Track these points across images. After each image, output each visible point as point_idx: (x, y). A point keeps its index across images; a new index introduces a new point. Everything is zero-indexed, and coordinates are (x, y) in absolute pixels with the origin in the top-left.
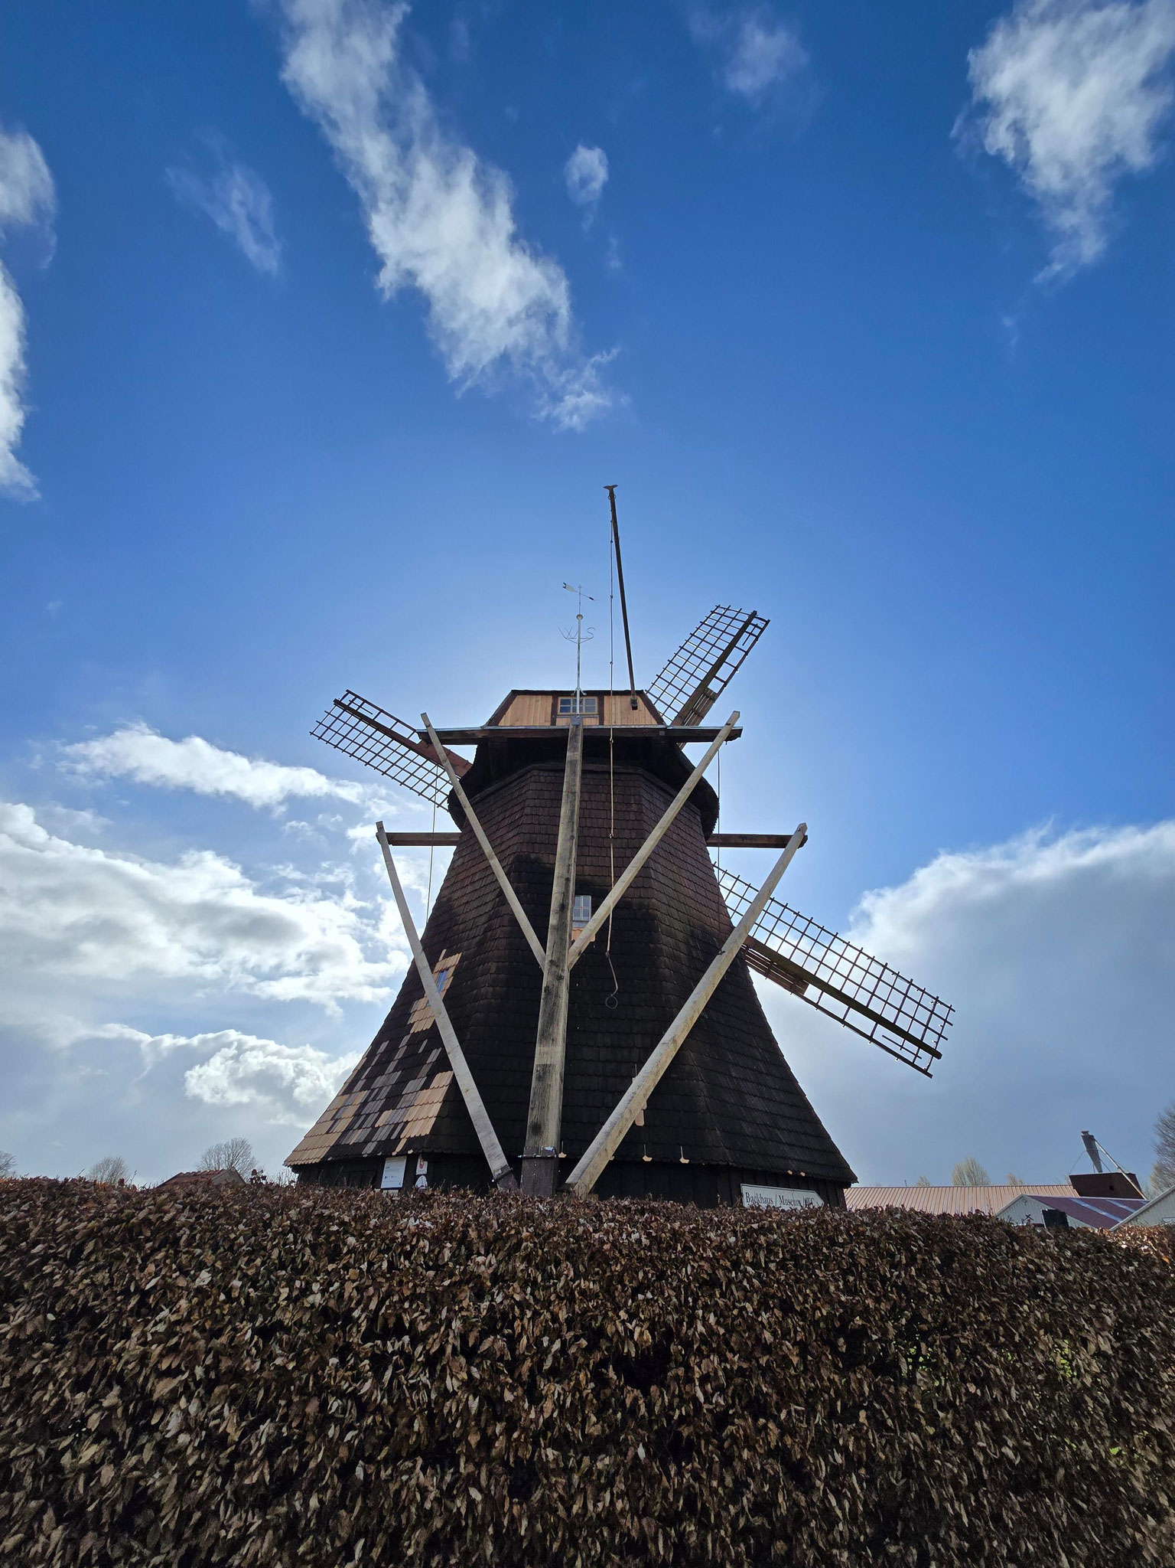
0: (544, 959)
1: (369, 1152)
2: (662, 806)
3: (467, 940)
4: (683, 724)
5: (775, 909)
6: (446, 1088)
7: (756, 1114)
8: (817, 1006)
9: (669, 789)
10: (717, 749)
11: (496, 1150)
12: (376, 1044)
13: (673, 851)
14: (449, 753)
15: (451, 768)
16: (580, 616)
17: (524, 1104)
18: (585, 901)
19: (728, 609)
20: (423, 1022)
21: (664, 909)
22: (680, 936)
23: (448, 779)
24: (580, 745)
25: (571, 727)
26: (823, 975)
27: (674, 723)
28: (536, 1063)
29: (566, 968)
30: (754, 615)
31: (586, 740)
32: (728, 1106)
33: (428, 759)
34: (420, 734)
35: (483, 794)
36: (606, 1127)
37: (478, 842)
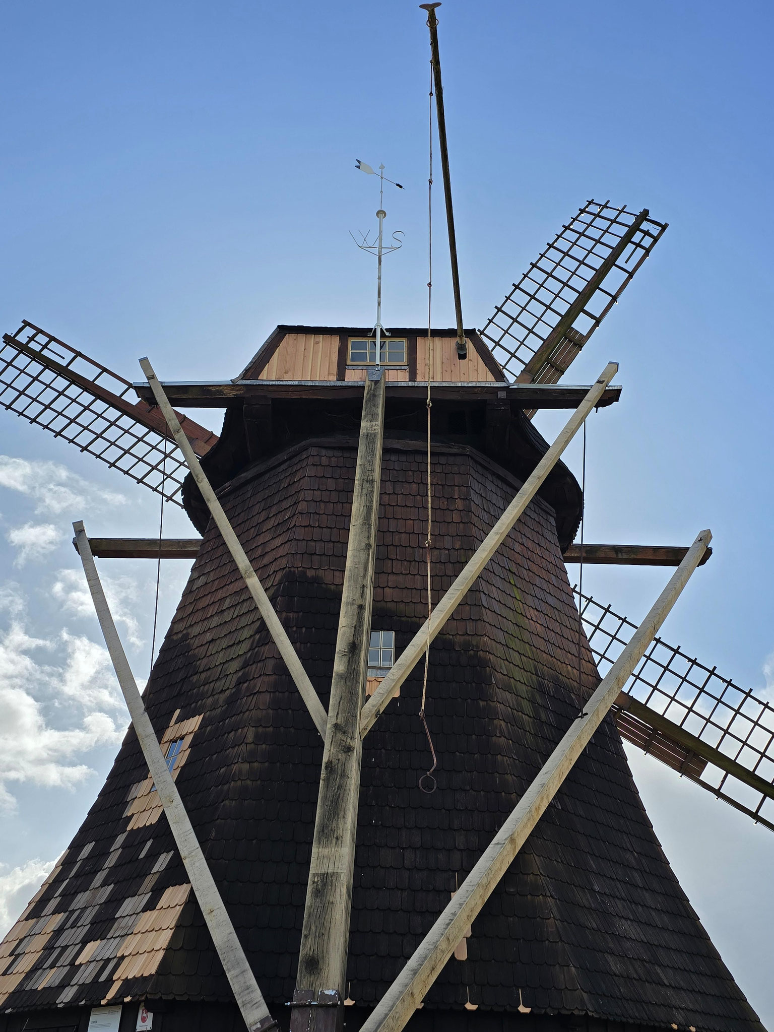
0: (325, 722)
1: (67, 1000)
2: (500, 503)
3: (212, 695)
4: (533, 381)
5: (662, 655)
6: (179, 909)
7: (628, 944)
8: (718, 793)
9: (511, 478)
10: (583, 420)
11: (253, 995)
12: (76, 846)
13: (514, 570)
14: (183, 419)
15: (186, 441)
16: (381, 213)
17: (294, 931)
18: (385, 639)
19: (605, 206)
20: (147, 814)
21: (500, 650)
22: (523, 689)
23: (182, 459)
24: (380, 411)
25: (368, 383)
26: (729, 749)
27: (519, 379)
28: (312, 871)
29: (357, 735)
30: (644, 216)
31: (390, 405)
32: (587, 932)
33: (152, 429)
34: (139, 390)
35: (235, 482)
36: (412, 963)
37: (228, 552)
